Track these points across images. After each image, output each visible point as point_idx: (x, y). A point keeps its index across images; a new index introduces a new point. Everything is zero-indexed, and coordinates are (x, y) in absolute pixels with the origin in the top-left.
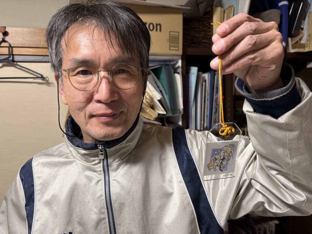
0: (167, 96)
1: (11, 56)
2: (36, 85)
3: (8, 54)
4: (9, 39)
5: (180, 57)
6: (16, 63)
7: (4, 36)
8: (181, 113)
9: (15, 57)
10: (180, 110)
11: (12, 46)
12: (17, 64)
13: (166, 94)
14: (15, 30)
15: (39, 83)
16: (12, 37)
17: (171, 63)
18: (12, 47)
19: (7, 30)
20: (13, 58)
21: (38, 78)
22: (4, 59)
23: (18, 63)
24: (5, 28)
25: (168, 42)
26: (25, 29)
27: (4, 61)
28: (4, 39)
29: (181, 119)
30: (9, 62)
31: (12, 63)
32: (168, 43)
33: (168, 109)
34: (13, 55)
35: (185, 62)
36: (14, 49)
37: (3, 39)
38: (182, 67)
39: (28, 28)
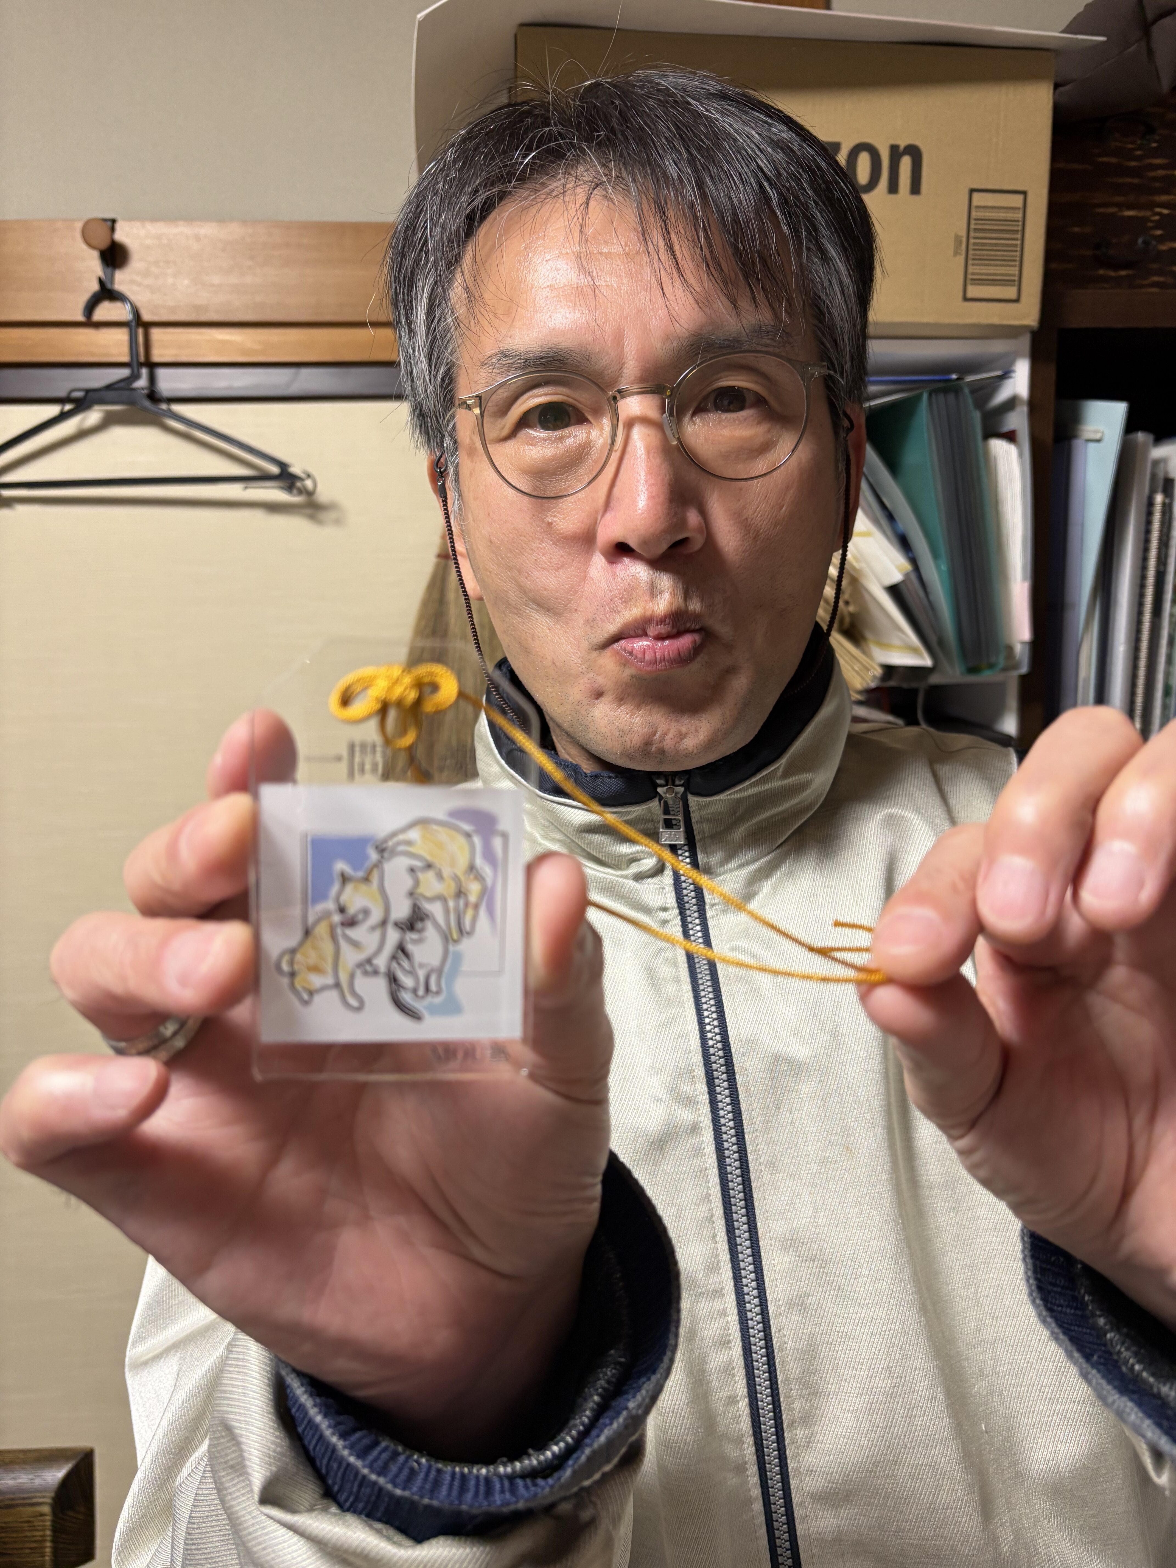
0: (938, 567)
1: (144, 371)
2: (258, 516)
3: (126, 359)
4: (132, 282)
5: (1025, 342)
6: (164, 406)
7: (109, 270)
8: (1016, 666)
9: (161, 373)
10: (1010, 649)
11: (146, 317)
12: (170, 410)
13: (935, 555)
14: (159, 237)
15: (273, 508)
16: (147, 274)
17: (970, 378)
18: (148, 326)
19: (120, 236)
20: (152, 379)
21: (264, 477)
22: (109, 387)
23: (177, 408)
24: (113, 230)
25: (956, 253)
26: (208, 230)
27: (110, 394)
28: (109, 286)
29: (1012, 702)
30: (131, 402)
31: (147, 403)
32: (961, 259)
33: (941, 642)
34: (152, 366)
35: (1050, 372)
36: (156, 334)
37: (101, 282)
38: (1033, 404)
39: (221, 219)
